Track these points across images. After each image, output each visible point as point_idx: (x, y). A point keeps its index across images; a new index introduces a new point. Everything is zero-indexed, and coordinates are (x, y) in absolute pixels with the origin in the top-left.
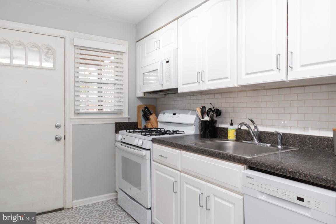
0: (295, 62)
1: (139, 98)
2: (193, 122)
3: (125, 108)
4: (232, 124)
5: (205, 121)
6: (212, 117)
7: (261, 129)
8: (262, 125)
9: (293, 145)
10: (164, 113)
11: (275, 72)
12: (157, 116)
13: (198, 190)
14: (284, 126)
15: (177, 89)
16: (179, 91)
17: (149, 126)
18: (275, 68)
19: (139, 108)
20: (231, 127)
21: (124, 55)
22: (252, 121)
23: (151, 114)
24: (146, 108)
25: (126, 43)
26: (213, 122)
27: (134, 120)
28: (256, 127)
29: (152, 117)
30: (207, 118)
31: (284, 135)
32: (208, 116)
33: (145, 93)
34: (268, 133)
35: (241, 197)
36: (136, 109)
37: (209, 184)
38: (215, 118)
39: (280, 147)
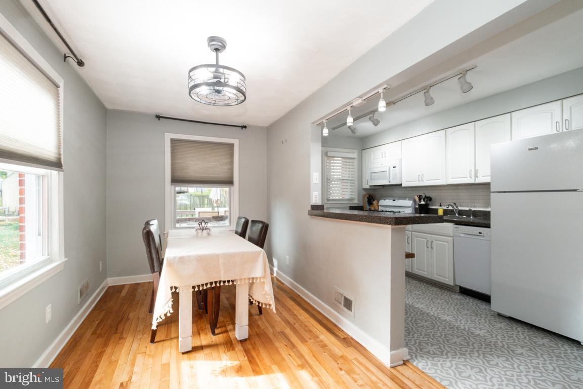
0: (479, 174)
1: (364, 189)
2: (410, 205)
3: (355, 196)
4: (441, 206)
5: (421, 204)
6: (427, 201)
7: (460, 208)
8: (461, 206)
9: (480, 216)
10: (385, 200)
11: (469, 178)
12: (378, 202)
13: (425, 240)
14: (475, 207)
15: (401, 184)
16: (403, 185)
17: (373, 208)
18: (469, 176)
19: (364, 196)
20: (440, 207)
21: (355, 160)
22: (455, 204)
23: (374, 200)
24: (369, 196)
25: (356, 151)
26: (426, 205)
27: (361, 204)
28: (457, 207)
29: (375, 202)
30: (423, 202)
31: (474, 211)
32: (424, 201)
33: (370, 186)
34: (465, 210)
35: (452, 239)
36: (362, 197)
37: (432, 235)
38: (428, 202)
39: (472, 217)
